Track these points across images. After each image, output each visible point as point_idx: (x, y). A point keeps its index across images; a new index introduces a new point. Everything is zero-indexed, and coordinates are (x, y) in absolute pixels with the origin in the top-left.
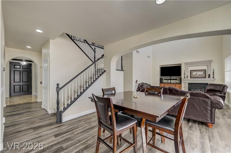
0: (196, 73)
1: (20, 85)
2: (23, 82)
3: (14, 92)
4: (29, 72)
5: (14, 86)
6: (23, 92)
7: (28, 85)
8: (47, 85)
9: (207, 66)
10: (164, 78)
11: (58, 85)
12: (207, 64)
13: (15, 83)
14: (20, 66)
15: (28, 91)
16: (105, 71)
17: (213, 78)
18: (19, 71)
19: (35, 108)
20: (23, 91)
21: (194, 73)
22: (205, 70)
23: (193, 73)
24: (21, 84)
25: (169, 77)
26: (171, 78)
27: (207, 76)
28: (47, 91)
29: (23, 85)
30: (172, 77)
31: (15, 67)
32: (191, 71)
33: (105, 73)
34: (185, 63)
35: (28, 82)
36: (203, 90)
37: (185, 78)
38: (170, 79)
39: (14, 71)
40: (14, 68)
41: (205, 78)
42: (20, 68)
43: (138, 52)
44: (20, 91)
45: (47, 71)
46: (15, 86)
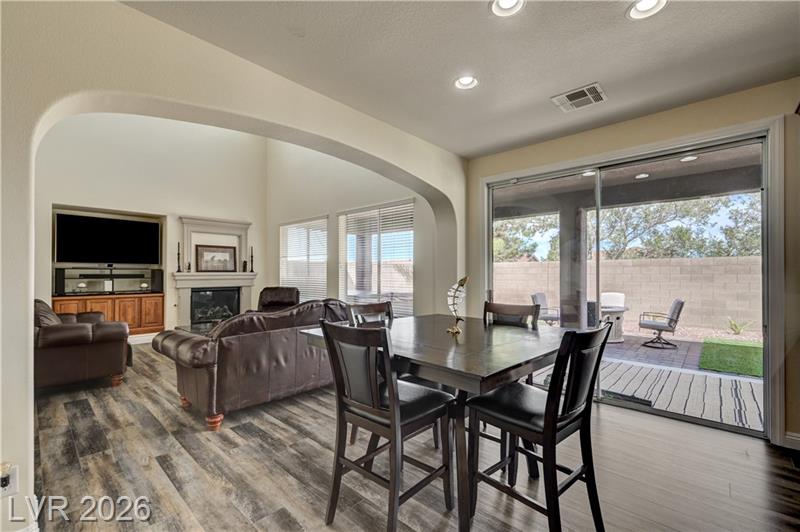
0: (212, 254)
9: (239, 237)
10: (72, 269)
12: (239, 233)
17: (252, 271)
21: (207, 256)
22: (234, 248)
23: (205, 254)
25: (100, 268)
26: (115, 272)
27: (239, 266)
30: (115, 265)
32: (199, 248)
34: (180, 218)
36: (226, 307)
37: (179, 271)
38: (111, 277)
41: (235, 271)
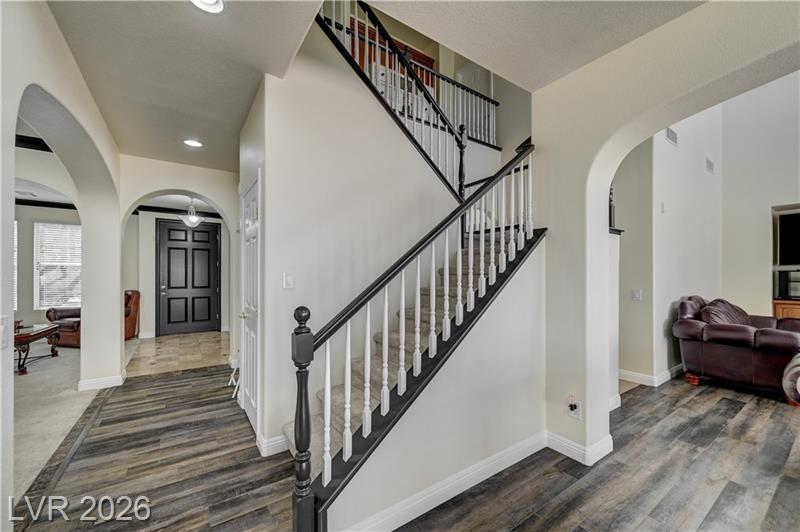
1: (186, 299)
2: (193, 287)
3: (169, 322)
4: (211, 252)
5: (169, 300)
6: (195, 324)
7: (209, 298)
8: (256, 307)
11: (302, 315)
13: (171, 291)
14: (186, 232)
15: (209, 319)
16: (539, 233)
18: (184, 251)
19: (213, 402)
20: (193, 320)
24: (190, 293)
28: (256, 333)
29: (193, 298)
31: (172, 238)
33: (543, 243)
35: (208, 287)
39: (170, 249)
40: (170, 240)
42: (186, 240)
43: (672, 136)
44: (186, 320)
45: (254, 238)
46: (172, 301)
